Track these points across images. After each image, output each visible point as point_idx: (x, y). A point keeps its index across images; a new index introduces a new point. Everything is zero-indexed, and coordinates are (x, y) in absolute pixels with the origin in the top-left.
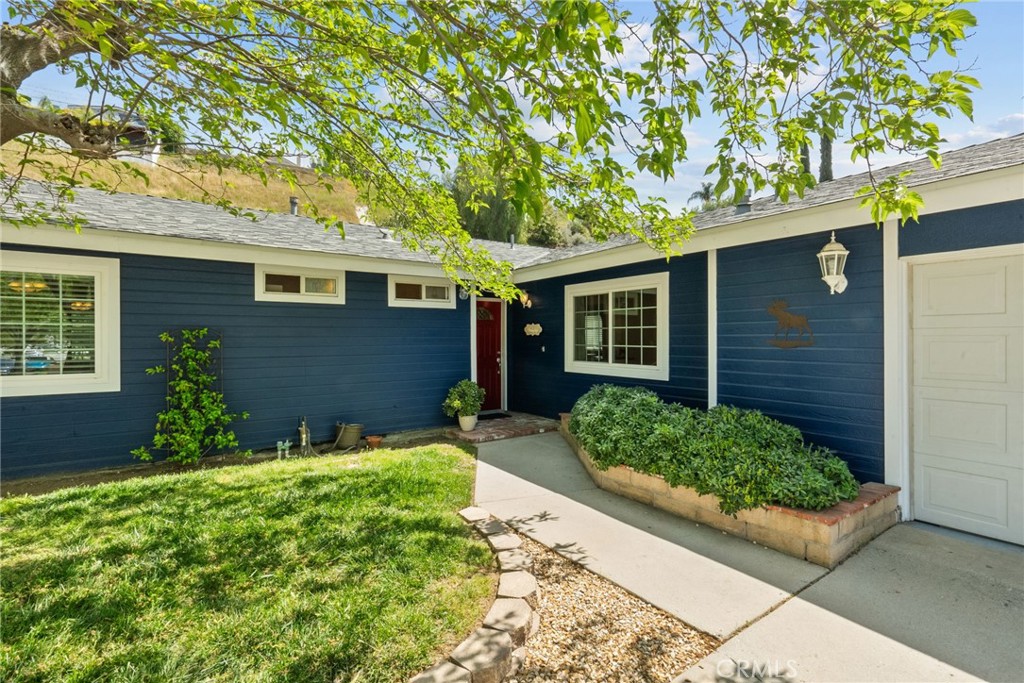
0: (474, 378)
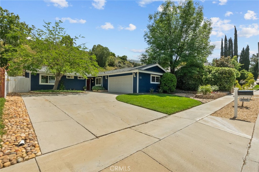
0: (86, 86)
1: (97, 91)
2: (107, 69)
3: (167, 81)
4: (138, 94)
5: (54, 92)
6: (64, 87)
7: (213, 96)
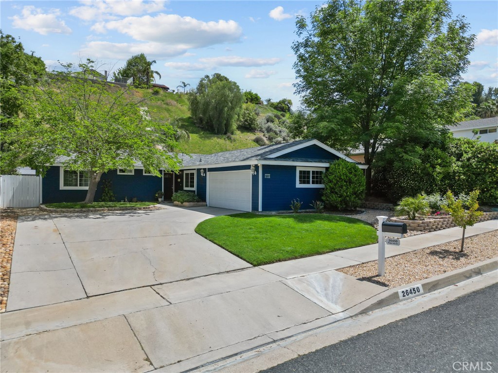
1: (182, 203)
2: (235, 141)
3: (337, 183)
4: (260, 214)
5: (84, 209)
6: (112, 194)
7: (428, 224)
